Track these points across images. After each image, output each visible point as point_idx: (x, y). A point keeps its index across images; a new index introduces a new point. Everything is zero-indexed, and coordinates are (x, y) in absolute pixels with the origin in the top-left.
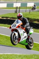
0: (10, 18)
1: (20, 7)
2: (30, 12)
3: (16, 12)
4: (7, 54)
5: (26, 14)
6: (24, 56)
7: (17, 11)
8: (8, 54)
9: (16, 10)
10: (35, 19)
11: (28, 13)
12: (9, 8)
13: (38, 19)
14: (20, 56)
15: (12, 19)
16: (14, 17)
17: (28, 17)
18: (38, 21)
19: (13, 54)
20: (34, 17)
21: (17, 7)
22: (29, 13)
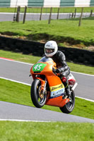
0: (2, 34)
1: (26, 8)
2: (50, 20)
3: (16, 19)
5: (40, 25)
6: (35, 127)
7: (20, 16)
10: (62, 37)
11: (45, 21)
15: (5, 36)
16: (10, 31)
17: (46, 31)
18: (69, 42)
19: (8, 121)
20: (60, 32)
21: (19, 8)
22: (49, 23)
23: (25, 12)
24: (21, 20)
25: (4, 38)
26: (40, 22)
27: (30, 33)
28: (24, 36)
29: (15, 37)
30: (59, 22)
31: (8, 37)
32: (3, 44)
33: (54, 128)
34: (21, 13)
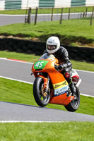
0: (14, 36)
1: (37, 9)
2: (61, 20)
3: (28, 21)
4: (6, 122)
5: (52, 26)
6: (49, 127)
7: (31, 18)
8: (9, 122)
9: (29, 16)
10: (73, 37)
11: (56, 22)
12: (11, 12)
13: (80, 37)
14: (38, 126)
15: (17, 38)
16: (22, 32)
17: (58, 32)
18: (81, 42)
20: (72, 31)
21: (30, 9)
22: (61, 23)
23: (36, 13)
24: (32, 21)
25: (17, 40)
26: (51, 23)
27: (42, 34)
28: (36, 37)
29: (27, 39)
30: (70, 22)
31: (20, 39)
32: (15, 47)
33: (68, 128)
34: (32, 15)
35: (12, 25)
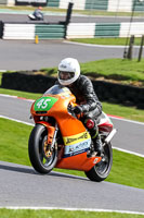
0: (106, 77)
1: (143, 38)
3: (128, 55)
4: (91, 210)
8: (95, 210)
9: (130, 49)
12: (104, 41)
15: (111, 81)
16: (119, 73)
19: (114, 214)
21: (133, 38)
23: (142, 44)
24: (135, 57)
28: (140, 80)
29: (125, 82)
31: (116, 82)
34: (134, 47)
35: (105, 61)
